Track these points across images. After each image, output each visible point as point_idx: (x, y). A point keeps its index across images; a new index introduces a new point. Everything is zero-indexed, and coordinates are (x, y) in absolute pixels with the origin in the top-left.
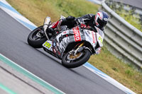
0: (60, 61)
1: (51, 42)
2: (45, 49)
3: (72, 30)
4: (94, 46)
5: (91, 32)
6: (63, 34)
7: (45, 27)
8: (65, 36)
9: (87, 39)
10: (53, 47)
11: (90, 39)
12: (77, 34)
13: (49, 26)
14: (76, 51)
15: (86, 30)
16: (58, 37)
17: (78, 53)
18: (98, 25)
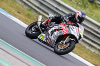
0: (53, 49)
1: (44, 35)
2: (40, 40)
3: (60, 26)
4: (78, 38)
5: (75, 27)
6: (53, 29)
7: (39, 23)
8: (55, 30)
9: (72, 33)
10: (47, 39)
11: (75, 32)
12: (64, 29)
13: (42, 22)
14: (64, 42)
15: (71, 26)
16: (50, 31)
17: (66, 43)
18: (78, 21)
